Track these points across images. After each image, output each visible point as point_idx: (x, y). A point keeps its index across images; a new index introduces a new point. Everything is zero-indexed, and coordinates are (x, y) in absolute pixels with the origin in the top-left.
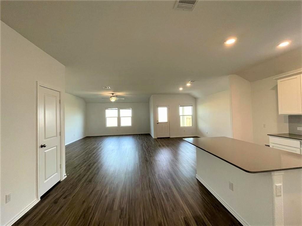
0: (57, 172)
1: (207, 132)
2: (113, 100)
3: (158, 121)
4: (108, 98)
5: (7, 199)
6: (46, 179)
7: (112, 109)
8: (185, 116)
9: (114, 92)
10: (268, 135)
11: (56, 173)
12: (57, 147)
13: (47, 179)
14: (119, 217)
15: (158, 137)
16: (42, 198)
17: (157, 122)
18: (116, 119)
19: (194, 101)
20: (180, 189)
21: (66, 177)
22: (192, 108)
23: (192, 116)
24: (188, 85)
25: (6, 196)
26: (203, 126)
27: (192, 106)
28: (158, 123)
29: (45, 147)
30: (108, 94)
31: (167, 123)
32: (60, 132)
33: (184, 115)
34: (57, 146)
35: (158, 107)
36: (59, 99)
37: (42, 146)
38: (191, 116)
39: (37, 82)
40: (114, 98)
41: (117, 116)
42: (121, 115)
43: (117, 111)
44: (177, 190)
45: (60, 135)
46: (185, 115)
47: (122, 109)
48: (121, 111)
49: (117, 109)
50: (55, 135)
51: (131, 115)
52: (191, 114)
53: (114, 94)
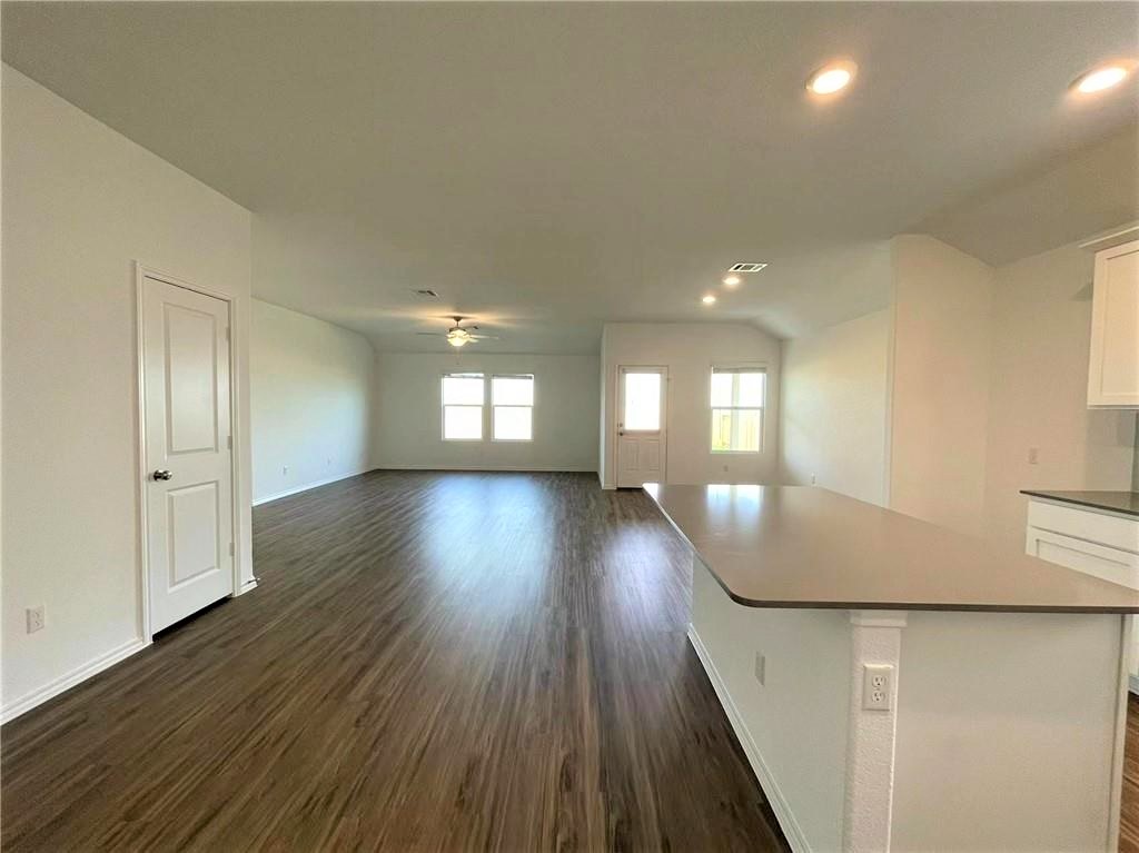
0: (219, 567)
1: (814, 478)
2: (458, 340)
3: (621, 425)
4: (440, 335)
5: (32, 622)
6: (174, 584)
7: (464, 377)
8: (740, 411)
9: (458, 310)
10: (1022, 492)
11: (216, 570)
12: (217, 486)
13: (178, 583)
14: (353, 722)
15: (620, 486)
16: (156, 637)
17: (621, 429)
18: (479, 412)
19: (773, 353)
20: (604, 664)
21: (254, 585)
22: (761, 379)
23: (762, 410)
24: (732, 281)
25: (28, 612)
26: (800, 451)
27: (763, 370)
28: (621, 434)
29: (166, 478)
30: (438, 316)
31: (657, 433)
32: (230, 439)
33: (736, 408)
34: (217, 482)
35: (624, 372)
36: (226, 325)
37: (157, 476)
38: (758, 412)
39: (135, 262)
40: (459, 332)
41: (481, 402)
42: (496, 400)
43: (481, 382)
44: (594, 666)
45: (231, 447)
46: (740, 405)
47: (499, 376)
48: (497, 383)
49: (481, 375)
50: (211, 444)
51: (531, 401)
52: (760, 405)
53: (462, 321)
